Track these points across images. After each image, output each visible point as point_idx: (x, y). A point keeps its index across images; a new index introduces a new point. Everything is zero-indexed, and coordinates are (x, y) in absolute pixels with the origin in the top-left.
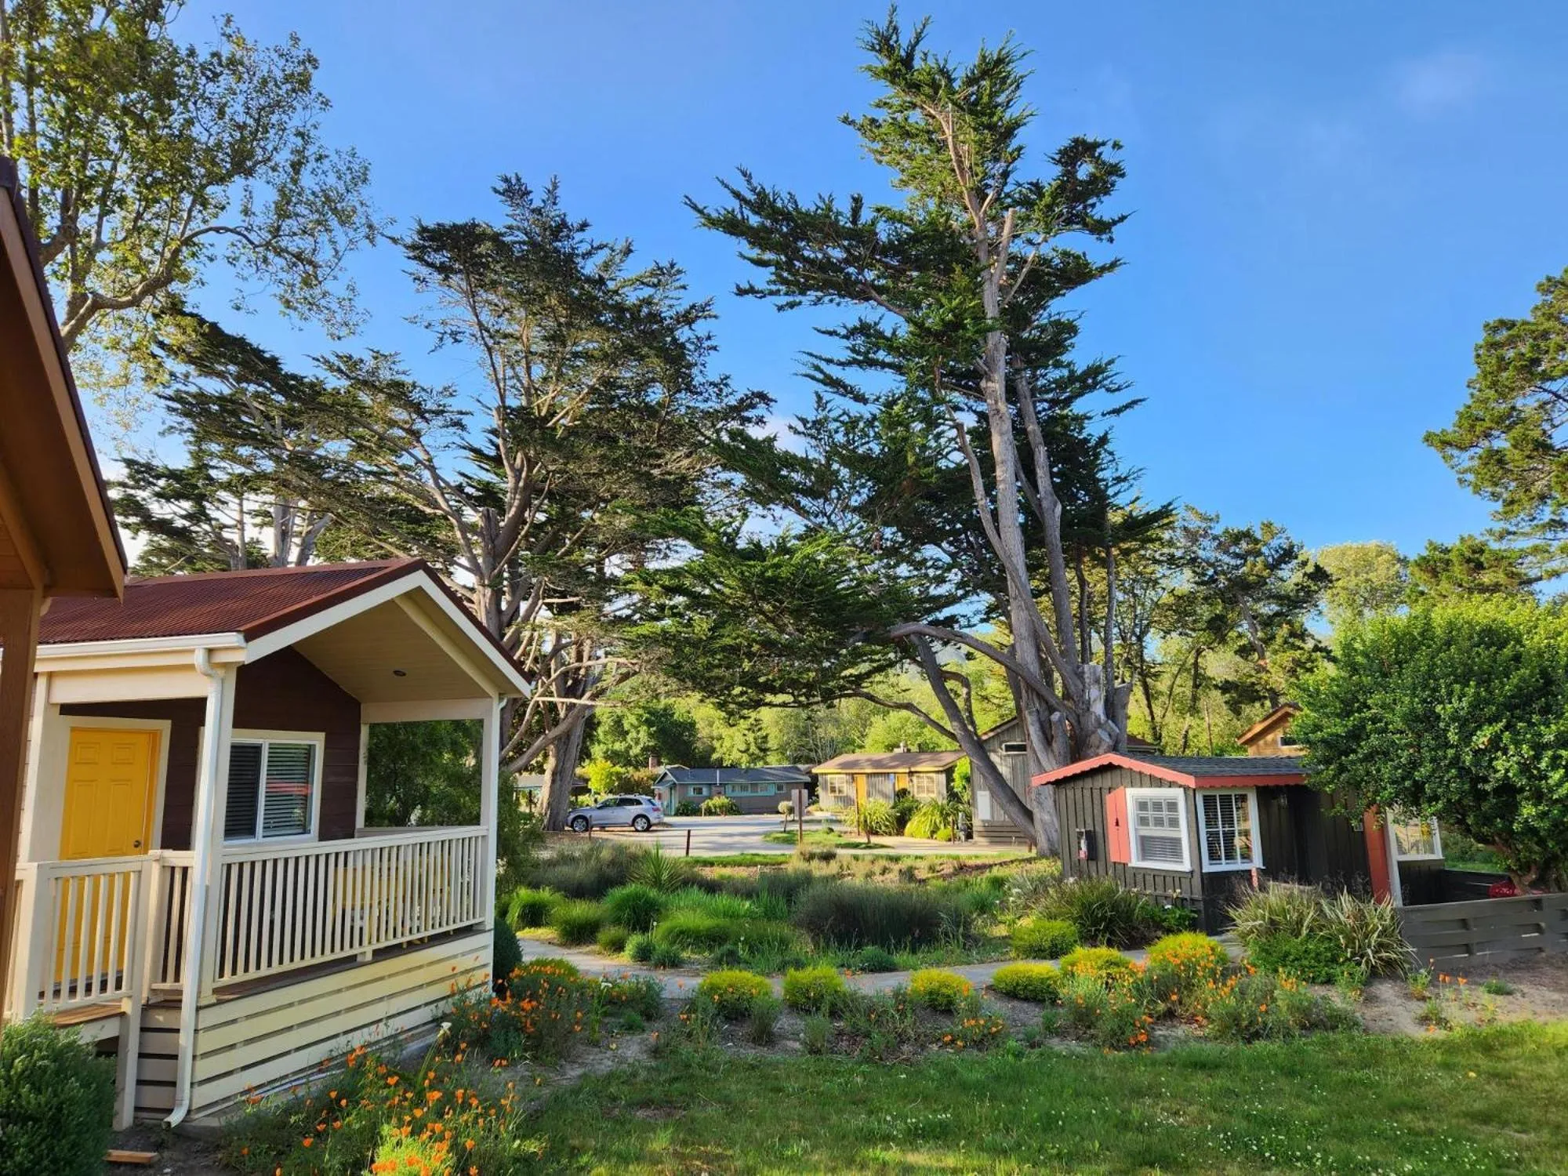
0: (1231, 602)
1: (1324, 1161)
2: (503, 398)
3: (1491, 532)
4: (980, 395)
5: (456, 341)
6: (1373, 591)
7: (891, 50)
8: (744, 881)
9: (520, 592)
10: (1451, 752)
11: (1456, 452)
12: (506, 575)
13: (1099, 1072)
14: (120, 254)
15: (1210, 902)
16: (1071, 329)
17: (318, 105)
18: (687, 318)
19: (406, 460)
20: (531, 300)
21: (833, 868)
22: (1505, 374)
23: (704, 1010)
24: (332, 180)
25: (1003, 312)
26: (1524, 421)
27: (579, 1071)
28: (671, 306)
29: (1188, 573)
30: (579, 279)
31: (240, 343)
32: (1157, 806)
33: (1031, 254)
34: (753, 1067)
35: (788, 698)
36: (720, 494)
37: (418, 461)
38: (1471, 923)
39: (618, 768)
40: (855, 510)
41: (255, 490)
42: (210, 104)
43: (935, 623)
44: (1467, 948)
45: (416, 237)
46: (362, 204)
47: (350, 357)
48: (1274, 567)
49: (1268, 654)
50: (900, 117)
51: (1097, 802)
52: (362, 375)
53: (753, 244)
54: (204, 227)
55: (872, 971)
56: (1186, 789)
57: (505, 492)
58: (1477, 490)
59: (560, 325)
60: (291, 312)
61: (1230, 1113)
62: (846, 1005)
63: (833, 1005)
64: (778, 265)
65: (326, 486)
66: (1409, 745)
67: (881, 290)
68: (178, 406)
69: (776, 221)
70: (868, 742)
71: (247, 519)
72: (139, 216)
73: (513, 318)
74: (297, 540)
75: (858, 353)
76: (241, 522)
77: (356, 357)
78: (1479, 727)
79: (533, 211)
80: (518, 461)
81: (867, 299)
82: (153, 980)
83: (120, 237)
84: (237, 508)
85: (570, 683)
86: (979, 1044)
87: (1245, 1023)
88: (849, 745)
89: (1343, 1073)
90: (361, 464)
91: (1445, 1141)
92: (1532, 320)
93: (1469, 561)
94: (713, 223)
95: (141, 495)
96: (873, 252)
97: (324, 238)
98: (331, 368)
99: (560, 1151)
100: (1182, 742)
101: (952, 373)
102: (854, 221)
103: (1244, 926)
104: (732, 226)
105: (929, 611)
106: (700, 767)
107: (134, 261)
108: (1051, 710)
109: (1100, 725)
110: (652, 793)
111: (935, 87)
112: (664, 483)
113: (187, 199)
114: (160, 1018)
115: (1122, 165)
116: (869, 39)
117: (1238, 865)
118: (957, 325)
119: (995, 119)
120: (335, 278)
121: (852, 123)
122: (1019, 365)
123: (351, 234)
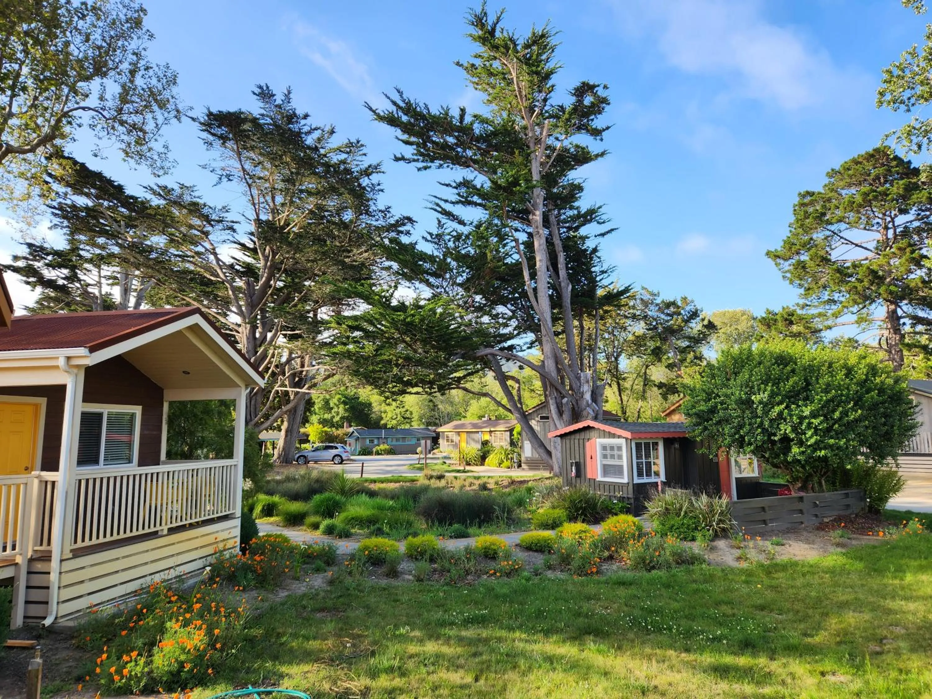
0: (664, 340)
1: (677, 630)
2: (258, 215)
3: (798, 305)
4: (528, 222)
5: (230, 180)
6: (739, 335)
7: (483, 26)
8: (392, 491)
9: (268, 327)
10: (759, 420)
11: (782, 261)
12: (259, 317)
13: (570, 587)
14: (23, 122)
15: (636, 499)
16: (580, 188)
17: (146, 37)
18: (367, 173)
19: (200, 249)
20: (274, 158)
21: (443, 483)
22: (808, 221)
23: (360, 559)
24: (154, 81)
25: (543, 177)
26: (816, 246)
27: (286, 593)
28: (357, 165)
29: (642, 323)
30: (303, 147)
31: (99, 176)
32: (612, 448)
33: (558, 145)
34: (384, 589)
35: (419, 389)
36: (385, 273)
37: (207, 250)
38: (767, 509)
39: (326, 429)
40: (459, 285)
41: (109, 264)
42: (80, 33)
43: (502, 349)
44: (765, 522)
45: (206, 118)
46: (173, 97)
47: (166, 187)
48: (687, 321)
49: (682, 368)
50: (488, 64)
51: (581, 446)
52: (173, 198)
53: (404, 132)
54: (76, 106)
55: (456, 538)
56: (627, 439)
57: (259, 269)
58: (791, 282)
59: (292, 173)
60: (129, 159)
61: (634, 607)
62: (438, 555)
63: (432, 556)
64: (418, 145)
65: (151, 263)
66: (738, 416)
67: (475, 162)
68: (60, 212)
69: (416, 119)
70: (468, 414)
71: (103, 280)
72: (36, 98)
73: (264, 168)
74: (135, 294)
75: (462, 197)
76: (100, 282)
77: (170, 187)
78: (773, 407)
79: (276, 106)
80: (267, 251)
81: (468, 167)
82: (35, 545)
83: (24, 110)
84: (97, 274)
85: (297, 379)
86: (508, 575)
87: (648, 562)
88: (459, 416)
89: (694, 586)
90: (173, 251)
91: (740, 620)
92: (823, 192)
93: (786, 320)
94: (381, 118)
95: (37, 264)
96: (471, 140)
97: (149, 116)
98: (154, 193)
99: (271, 635)
100: (636, 415)
101: (513, 210)
102: (461, 122)
103: (652, 511)
104: (392, 121)
105: (500, 342)
106: (374, 428)
107: (33, 125)
108: (563, 397)
109: (588, 405)
110: (345, 443)
111: (507, 48)
112: (352, 267)
113: (66, 90)
114: (39, 566)
115: (609, 98)
116: (470, 18)
117: (653, 479)
118: (516, 183)
119: (539, 69)
120: (156, 140)
121: (461, 65)
122: (551, 207)
123: (166, 115)
